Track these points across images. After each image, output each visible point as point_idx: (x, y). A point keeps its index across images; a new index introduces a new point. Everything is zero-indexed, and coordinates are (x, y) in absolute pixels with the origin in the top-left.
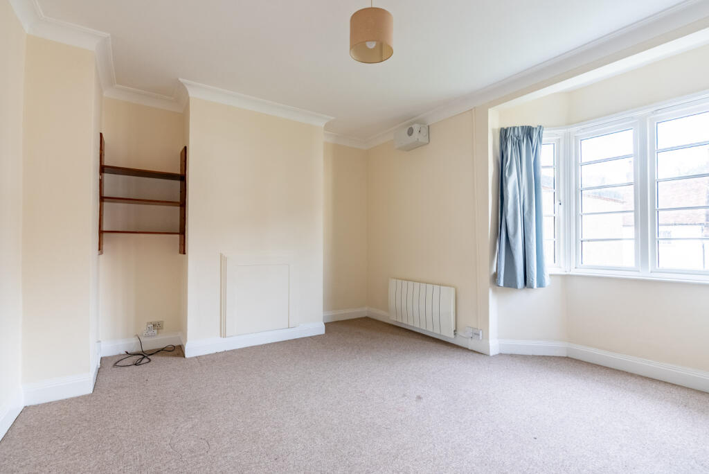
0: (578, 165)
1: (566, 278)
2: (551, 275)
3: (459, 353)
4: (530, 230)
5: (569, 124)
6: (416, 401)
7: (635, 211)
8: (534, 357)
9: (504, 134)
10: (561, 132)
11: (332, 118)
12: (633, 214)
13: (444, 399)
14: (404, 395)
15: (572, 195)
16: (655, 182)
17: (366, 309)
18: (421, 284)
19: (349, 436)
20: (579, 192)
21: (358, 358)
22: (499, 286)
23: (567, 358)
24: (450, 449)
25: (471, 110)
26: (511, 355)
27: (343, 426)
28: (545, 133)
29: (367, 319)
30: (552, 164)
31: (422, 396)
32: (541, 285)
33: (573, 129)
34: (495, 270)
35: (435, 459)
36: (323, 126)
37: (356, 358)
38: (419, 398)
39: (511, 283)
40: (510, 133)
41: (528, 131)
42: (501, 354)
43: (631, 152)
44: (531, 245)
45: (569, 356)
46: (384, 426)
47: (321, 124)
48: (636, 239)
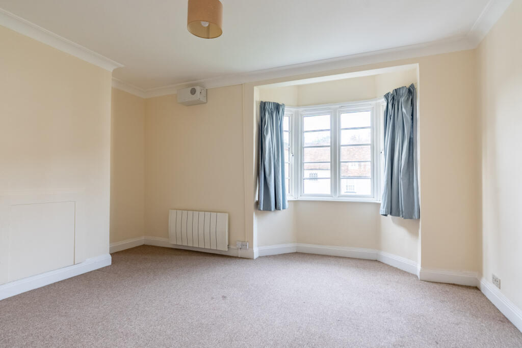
0: (302, 132)
1: (296, 203)
2: (288, 201)
3: (233, 261)
4: (279, 172)
5: (298, 106)
6: (223, 300)
7: (331, 162)
8: (280, 255)
9: (263, 106)
10: (293, 110)
11: (123, 66)
12: (329, 164)
13: (241, 294)
14: (213, 298)
15: (299, 150)
16: (340, 146)
17: (143, 238)
18: (194, 212)
19: (187, 339)
20: (302, 148)
21: (157, 279)
22: (260, 210)
23: (296, 253)
24: (262, 323)
25: (242, 84)
26: (267, 256)
27: (177, 333)
28: (286, 109)
29: (144, 246)
30: (288, 130)
31: (225, 295)
32: (284, 208)
33: (301, 109)
34: (257, 199)
35: (257, 333)
36: (112, 71)
37: (156, 279)
38: (224, 297)
39: (267, 208)
40: (267, 107)
41: (277, 107)
42: (260, 257)
43: (329, 128)
44: (279, 182)
45: (298, 251)
46: (210, 323)
47: (110, 69)
48: (331, 178)
